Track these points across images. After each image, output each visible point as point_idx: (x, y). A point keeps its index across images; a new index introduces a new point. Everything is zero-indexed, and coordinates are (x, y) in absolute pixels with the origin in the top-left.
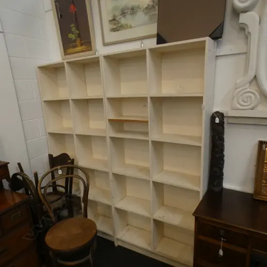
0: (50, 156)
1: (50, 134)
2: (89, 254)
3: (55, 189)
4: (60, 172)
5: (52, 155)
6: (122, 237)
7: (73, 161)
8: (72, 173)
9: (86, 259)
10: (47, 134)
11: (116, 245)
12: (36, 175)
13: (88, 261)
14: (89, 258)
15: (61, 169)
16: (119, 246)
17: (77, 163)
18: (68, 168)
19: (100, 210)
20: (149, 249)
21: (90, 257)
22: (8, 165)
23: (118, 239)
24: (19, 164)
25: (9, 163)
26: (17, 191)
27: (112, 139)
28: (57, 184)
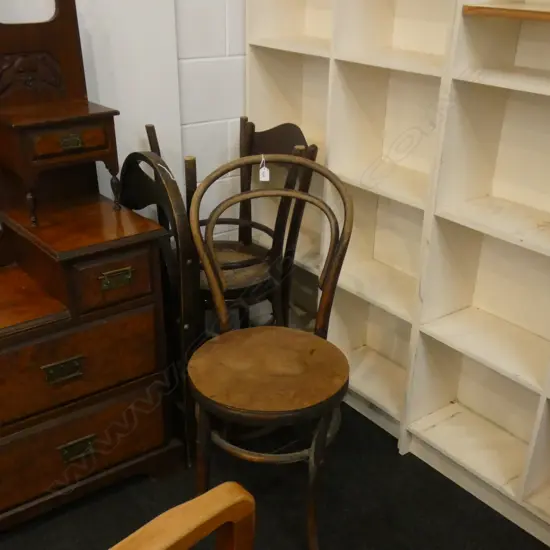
0: (247, 127)
1: (256, 48)
2: (308, 446)
3: (245, 234)
4: (264, 174)
5: (252, 126)
6: (426, 430)
7: (312, 152)
8: (305, 189)
9: (296, 456)
10: (248, 50)
11: (402, 451)
12: (190, 168)
13: (302, 465)
14: (308, 458)
15: (268, 163)
16: (410, 455)
17: (326, 161)
18: (294, 168)
19: (373, 333)
20: (509, 491)
21: (309, 453)
22: (115, 117)
23: (410, 434)
24: (151, 130)
25: (117, 113)
26: (135, 211)
27: (462, 87)
28: (254, 219)
